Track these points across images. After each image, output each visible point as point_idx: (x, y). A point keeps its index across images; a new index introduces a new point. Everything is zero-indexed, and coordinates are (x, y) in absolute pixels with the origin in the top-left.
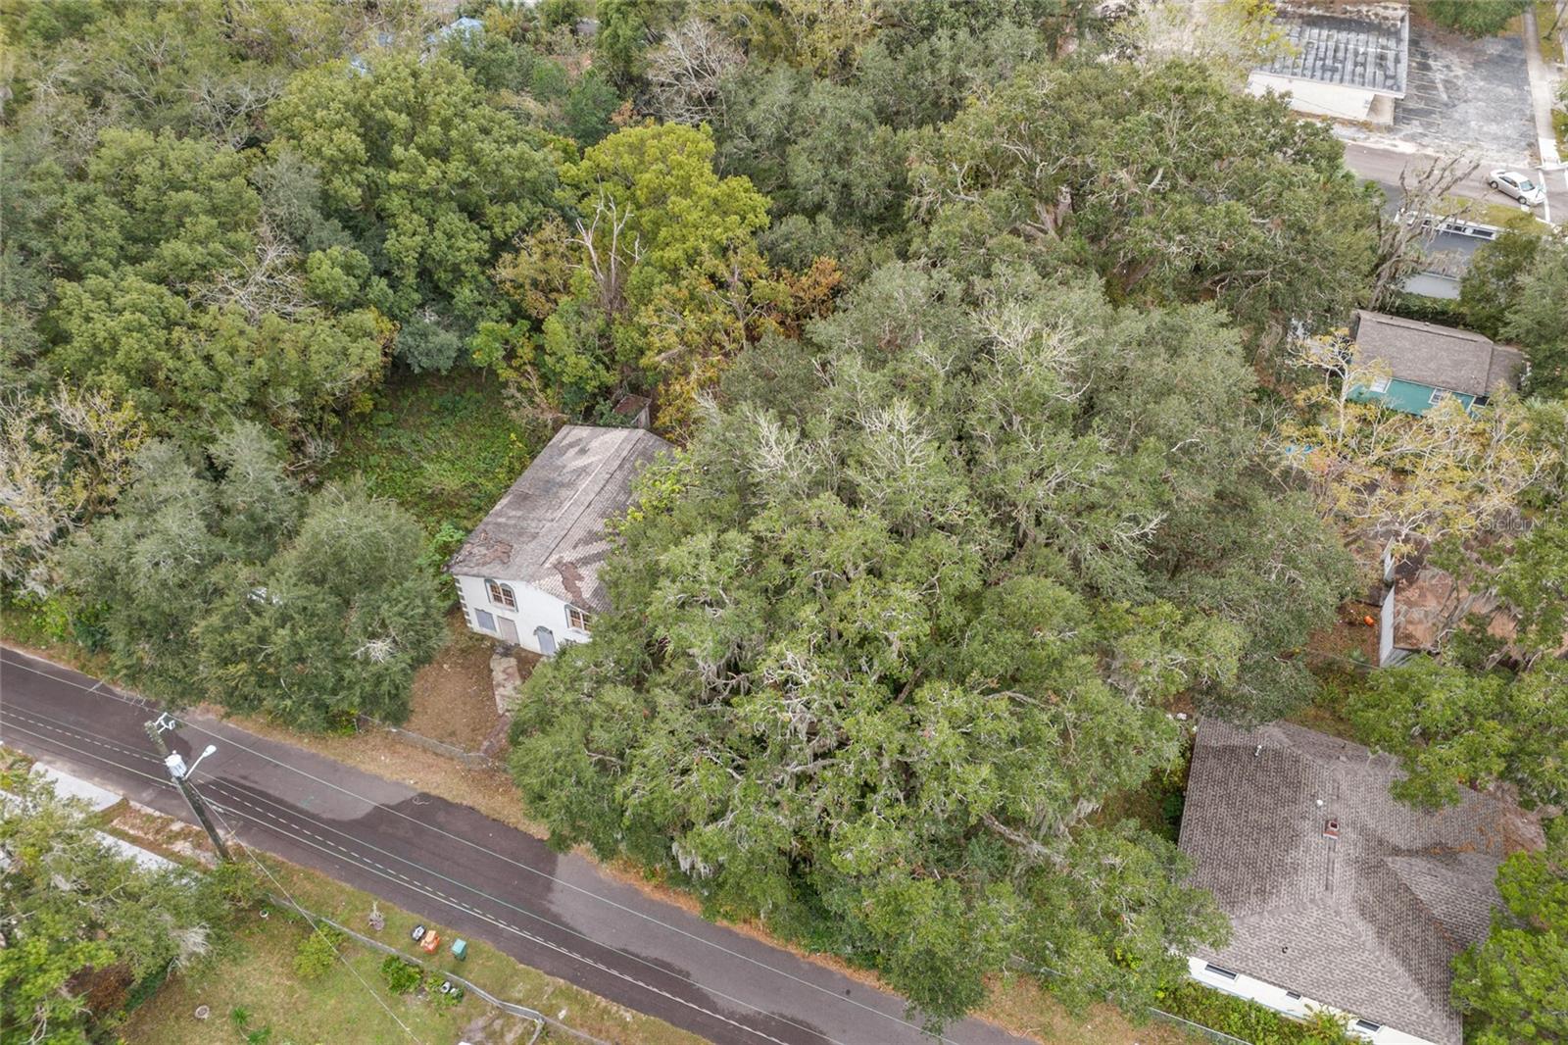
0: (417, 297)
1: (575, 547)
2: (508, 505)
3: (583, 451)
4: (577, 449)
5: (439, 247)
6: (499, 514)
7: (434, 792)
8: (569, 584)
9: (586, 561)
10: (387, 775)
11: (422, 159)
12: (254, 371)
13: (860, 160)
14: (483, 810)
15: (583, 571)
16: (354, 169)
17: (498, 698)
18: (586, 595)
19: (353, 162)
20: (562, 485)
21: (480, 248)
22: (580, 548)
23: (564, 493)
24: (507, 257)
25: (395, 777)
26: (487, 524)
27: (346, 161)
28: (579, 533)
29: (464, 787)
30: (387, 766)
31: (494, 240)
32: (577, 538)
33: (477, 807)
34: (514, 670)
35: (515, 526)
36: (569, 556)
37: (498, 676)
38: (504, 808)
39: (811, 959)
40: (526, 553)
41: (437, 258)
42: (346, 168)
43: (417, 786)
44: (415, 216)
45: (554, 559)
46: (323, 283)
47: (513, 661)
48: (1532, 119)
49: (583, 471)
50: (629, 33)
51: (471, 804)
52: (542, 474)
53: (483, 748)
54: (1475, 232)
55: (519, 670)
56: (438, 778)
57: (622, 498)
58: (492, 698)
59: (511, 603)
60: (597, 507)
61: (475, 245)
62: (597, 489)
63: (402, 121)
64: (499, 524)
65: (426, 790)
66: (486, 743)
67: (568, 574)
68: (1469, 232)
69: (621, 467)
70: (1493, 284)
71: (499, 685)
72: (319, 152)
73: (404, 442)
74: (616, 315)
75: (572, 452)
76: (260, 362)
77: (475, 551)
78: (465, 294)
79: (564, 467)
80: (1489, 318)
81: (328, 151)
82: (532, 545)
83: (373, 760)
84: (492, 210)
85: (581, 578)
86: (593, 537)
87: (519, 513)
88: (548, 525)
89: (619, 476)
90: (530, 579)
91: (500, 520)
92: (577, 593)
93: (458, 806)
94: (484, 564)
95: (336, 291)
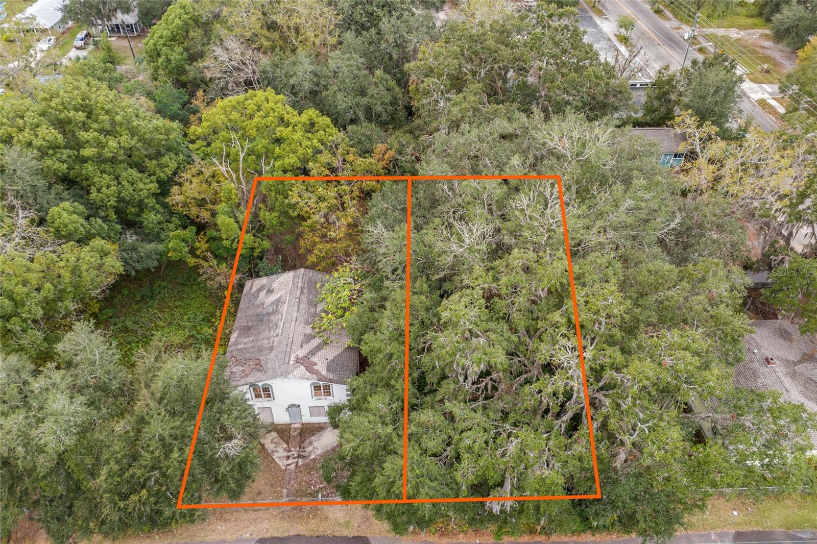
0: (119, 227)
1: (302, 347)
2: (239, 336)
3: (270, 291)
4: (265, 291)
5: (128, 191)
6: (236, 343)
7: (267, 536)
8: (310, 368)
9: (313, 352)
10: (228, 537)
11: (102, 137)
12: (43, 293)
13: (372, 91)
14: (306, 533)
15: (314, 359)
16: (56, 153)
17: (277, 460)
18: (324, 373)
19: (55, 147)
20: (269, 314)
21: (154, 187)
22: (305, 346)
23: (274, 318)
24: (175, 189)
25: (234, 537)
26: (232, 351)
27: (49, 148)
28: (299, 338)
29: (286, 524)
30: (225, 532)
31: (160, 182)
32: (299, 341)
33: (302, 533)
34: (278, 439)
35: (253, 347)
36: (302, 353)
37: (270, 446)
38: (318, 526)
39: (551, 540)
40: (271, 360)
41: (128, 199)
42: (51, 152)
43: (254, 536)
44: (105, 175)
45: (293, 357)
46: (66, 226)
47: (274, 434)
48: (609, 39)
49: (278, 302)
50: (178, 57)
51: (295, 533)
52: (250, 312)
53: (284, 494)
54: (641, 85)
55: (282, 438)
56: (265, 525)
57: (312, 310)
58: (273, 461)
59: (269, 396)
60: (302, 319)
61: (152, 185)
62: (296, 309)
63: (81, 116)
64: (241, 349)
65: (261, 536)
66: (285, 491)
67: (306, 362)
68: (638, 86)
69: (302, 293)
70: (656, 104)
71: (273, 452)
72: (30, 144)
73: (129, 324)
74: (261, 206)
75: (263, 294)
76: (48, 285)
77: (234, 370)
78: (151, 218)
79: (263, 304)
80: (660, 118)
81: (37, 142)
82: (273, 354)
83: (213, 531)
84: (151, 164)
85: (315, 364)
86: (308, 338)
87: (251, 339)
88: (276, 339)
89: (304, 298)
90: (285, 374)
91: (239, 347)
92: (317, 373)
93: (288, 538)
94: (247, 376)
95: (76, 229)
